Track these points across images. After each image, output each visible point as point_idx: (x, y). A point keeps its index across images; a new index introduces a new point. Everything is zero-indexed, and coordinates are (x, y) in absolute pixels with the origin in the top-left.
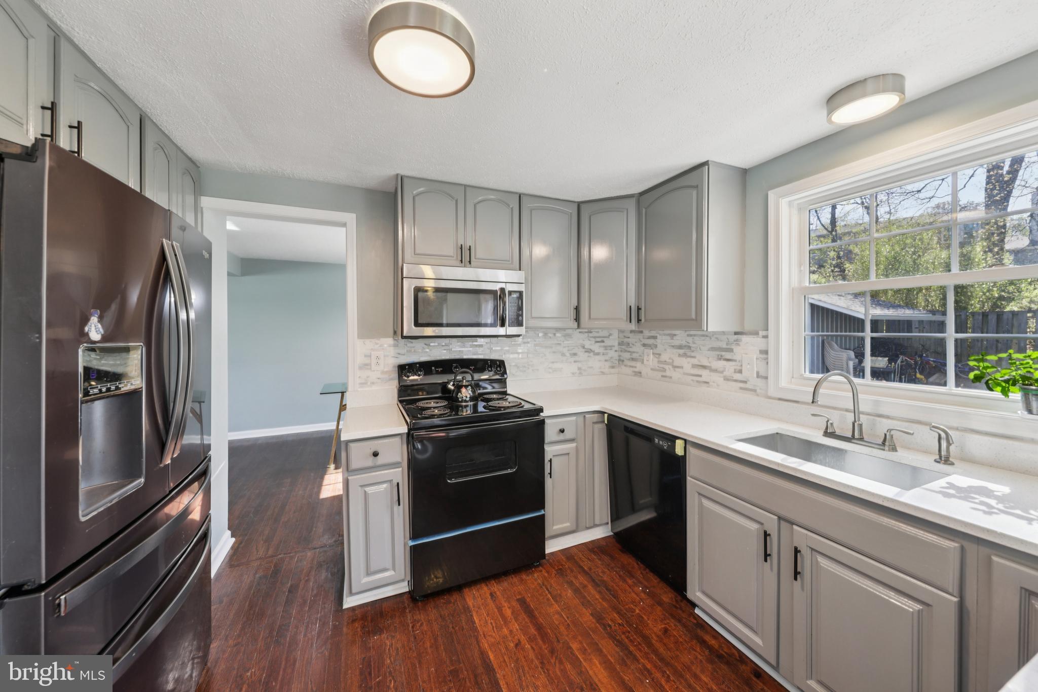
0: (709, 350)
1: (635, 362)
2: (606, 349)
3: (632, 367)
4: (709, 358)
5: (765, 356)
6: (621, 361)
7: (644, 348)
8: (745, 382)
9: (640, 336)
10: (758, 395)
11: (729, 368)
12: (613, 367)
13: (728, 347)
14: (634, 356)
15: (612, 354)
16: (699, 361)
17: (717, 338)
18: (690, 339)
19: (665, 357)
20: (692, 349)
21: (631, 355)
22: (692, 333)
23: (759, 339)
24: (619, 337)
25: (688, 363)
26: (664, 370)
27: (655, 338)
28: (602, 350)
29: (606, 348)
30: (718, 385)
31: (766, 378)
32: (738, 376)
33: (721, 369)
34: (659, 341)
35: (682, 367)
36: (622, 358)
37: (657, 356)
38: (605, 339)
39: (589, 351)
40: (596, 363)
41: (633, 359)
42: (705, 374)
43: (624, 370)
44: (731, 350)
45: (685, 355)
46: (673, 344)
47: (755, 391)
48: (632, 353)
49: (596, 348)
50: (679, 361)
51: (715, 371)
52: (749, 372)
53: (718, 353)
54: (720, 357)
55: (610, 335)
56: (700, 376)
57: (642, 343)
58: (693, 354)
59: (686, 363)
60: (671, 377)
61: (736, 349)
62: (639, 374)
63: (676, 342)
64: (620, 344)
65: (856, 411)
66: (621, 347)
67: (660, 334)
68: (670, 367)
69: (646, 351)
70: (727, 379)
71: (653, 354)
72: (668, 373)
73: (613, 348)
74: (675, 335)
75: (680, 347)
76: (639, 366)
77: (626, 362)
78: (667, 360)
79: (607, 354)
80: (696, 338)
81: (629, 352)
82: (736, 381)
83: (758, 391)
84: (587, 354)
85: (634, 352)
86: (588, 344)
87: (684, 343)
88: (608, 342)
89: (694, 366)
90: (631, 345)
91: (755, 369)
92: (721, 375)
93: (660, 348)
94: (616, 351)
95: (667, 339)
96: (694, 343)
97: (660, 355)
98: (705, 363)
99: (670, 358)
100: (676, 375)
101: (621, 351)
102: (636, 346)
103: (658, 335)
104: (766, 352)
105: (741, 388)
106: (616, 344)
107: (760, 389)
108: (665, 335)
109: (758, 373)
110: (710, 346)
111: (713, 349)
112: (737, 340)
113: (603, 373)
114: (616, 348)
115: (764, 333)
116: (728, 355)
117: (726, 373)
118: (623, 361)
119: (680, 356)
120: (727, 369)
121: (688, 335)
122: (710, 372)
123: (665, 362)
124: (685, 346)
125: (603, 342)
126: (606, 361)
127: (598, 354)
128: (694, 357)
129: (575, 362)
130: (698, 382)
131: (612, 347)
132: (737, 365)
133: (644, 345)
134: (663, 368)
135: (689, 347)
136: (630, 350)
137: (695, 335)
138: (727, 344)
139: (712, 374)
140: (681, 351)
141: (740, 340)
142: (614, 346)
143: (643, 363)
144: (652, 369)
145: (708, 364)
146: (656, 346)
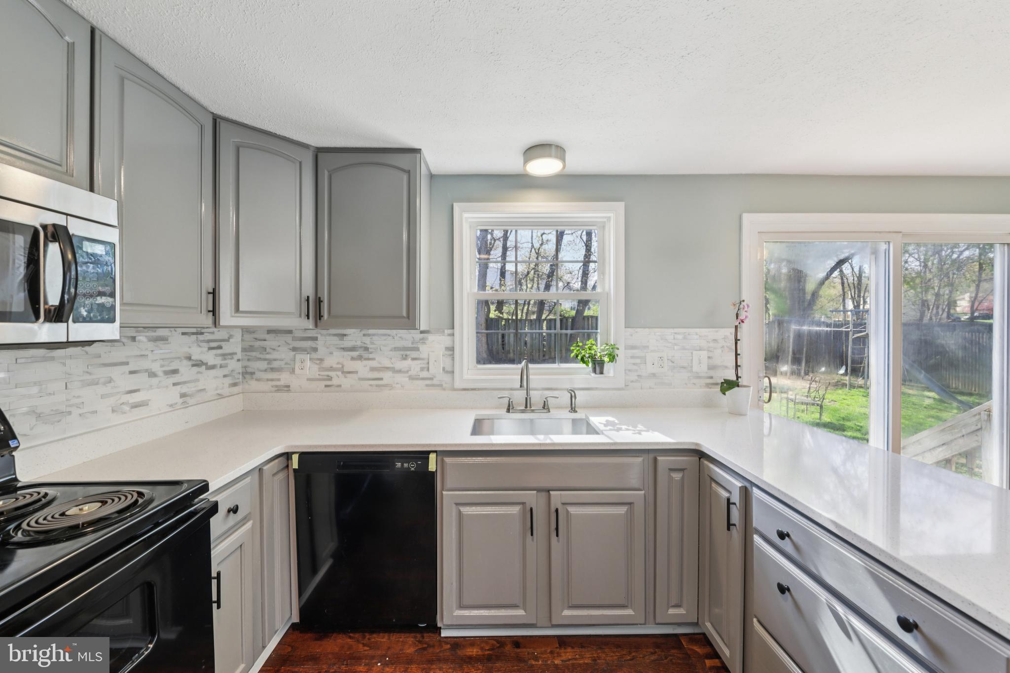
0: (391, 351)
1: (278, 373)
2: (225, 359)
3: (272, 380)
4: (391, 359)
5: (451, 353)
6: (247, 374)
7: (294, 353)
8: (431, 379)
9: (288, 337)
10: (444, 389)
11: (415, 367)
12: (235, 385)
13: (414, 346)
14: (275, 364)
15: (233, 365)
16: (380, 363)
17: (400, 337)
18: (367, 340)
19: (330, 361)
20: (370, 350)
21: (268, 364)
22: (371, 331)
23: (444, 337)
24: (242, 340)
25: (365, 366)
26: (330, 378)
27: (315, 339)
28: (218, 361)
29: (224, 356)
30: (402, 386)
31: (453, 372)
32: (424, 374)
33: (406, 370)
34: (320, 344)
35: (356, 372)
36: (249, 370)
37: (318, 362)
38: (223, 344)
39: (199, 364)
40: (211, 381)
41: (272, 370)
42: (387, 376)
43: (253, 385)
44: (417, 349)
45: (360, 358)
46: (342, 346)
47: (441, 386)
48: (270, 361)
49: (210, 358)
50: (350, 365)
51: (400, 371)
52: (436, 370)
53: (402, 353)
54: (404, 357)
55: (231, 337)
56: (381, 379)
57: (291, 347)
58: (371, 356)
59: (362, 368)
60: (340, 386)
61: (422, 348)
62: (286, 389)
63: (347, 343)
64: (244, 350)
65: (527, 389)
66: (248, 354)
67: (322, 335)
68: (339, 373)
69: (299, 357)
70: (412, 378)
71: (310, 359)
72: (335, 382)
73: (234, 356)
74: (345, 335)
75: (353, 349)
76: (285, 378)
77: (259, 375)
78: (335, 366)
79: (226, 366)
80: (375, 338)
81: (265, 360)
82: (423, 379)
83: (444, 385)
84: (196, 369)
85: (275, 360)
86: (198, 353)
87: (359, 343)
88: (227, 348)
89: (373, 369)
90: (268, 350)
91: (442, 366)
92: (407, 375)
93: (322, 352)
94: (239, 360)
95: (335, 340)
96: (372, 343)
97: (321, 360)
98: (387, 363)
99: (338, 363)
100: (347, 382)
101: (248, 360)
102: (278, 351)
103: (319, 336)
104: (452, 349)
105: (427, 385)
106: (239, 350)
107: (446, 383)
108: (330, 335)
109: (444, 369)
110: (393, 346)
111: (396, 349)
112: (423, 339)
113: (221, 396)
114: (239, 355)
115: (450, 331)
116: (414, 354)
117: (412, 373)
118: (252, 373)
119: (353, 359)
120: (412, 369)
121: (364, 335)
122: (393, 373)
123: (331, 369)
124: (361, 347)
125: (220, 347)
126: (225, 376)
127: (213, 367)
128: (373, 359)
129: (174, 384)
130: (377, 386)
131: (233, 354)
132: (424, 364)
133: (294, 349)
134: (328, 376)
135: (366, 349)
136: (268, 356)
137: (374, 335)
138: (413, 343)
139: (396, 375)
140: (355, 354)
141: (427, 339)
142: (235, 354)
143: (293, 371)
144: (308, 380)
145: (392, 366)
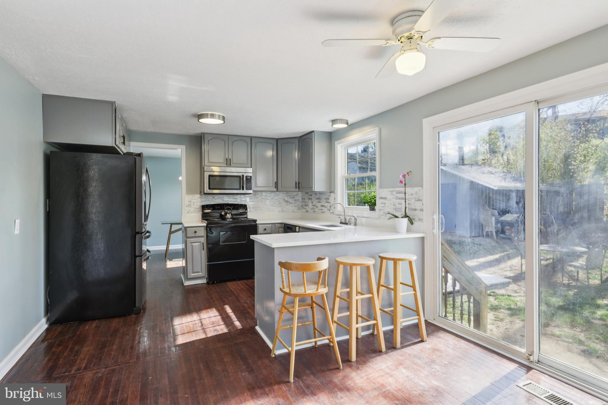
0: (324, 199)
2: (296, 201)
3: (305, 208)
7: (309, 200)
9: (308, 195)
12: (299, 209)
13: (328, 198)
14: (306, 203)
15: (298, 203)
16: (322, 204)
18: (320, 195)
23: (334, 194)
26: (314, 209)
28: (293, 202)
29: (295, 201)
30: (327, 213)
31: (335, 208)
33: (327, 206)
34: (312, 196)
35: (318, 207)
38: (295, 197)
39: (287, 202)
40: (291, 207)
41: (306, 205)
43: (303, 209)
45: (319, 202)
46: (316, 198)
49: (290, 200)
51: (325, 207)
55: (298, 195)
56: (322, 210)
57: (308, 198)
59: (319, 205)
60: (315, 211)
62: (307, 211)
64: (302, 199)
65: (345, 215)
68: (316, 207)
70: (328, 210)
71: (311, 202)
76: (307, 208)
78: (314, 204)
79: (296, 203)
84: (286, 203)
86: (286, 199)
88: (296, 198)
89: (321, 206)
90: (305, 199)
94: (300, 202)
95: (315, 196)
96: (321, 197)
97: (313, 202)
100: (317, 210)
101: (302, 202)
103: (312, 194)
104: (335, 199)
106: (301, 199)
113: (294, 212)
114: (301, 200)
115: (335, 192)
116: (328, 201)
117: (328, 208)
118: (303, 206)
125: (294, 198)
126: (295, 206)
127: (292, 203)
129: (280, 206)
131: (298, 200)
132: (330, 204)
135: (320, 199)
136: (305, 201)
140: (318, 200)
141: (331, 195)
143: (308, 206)
144: (311, 209)
146: (312, 199)
